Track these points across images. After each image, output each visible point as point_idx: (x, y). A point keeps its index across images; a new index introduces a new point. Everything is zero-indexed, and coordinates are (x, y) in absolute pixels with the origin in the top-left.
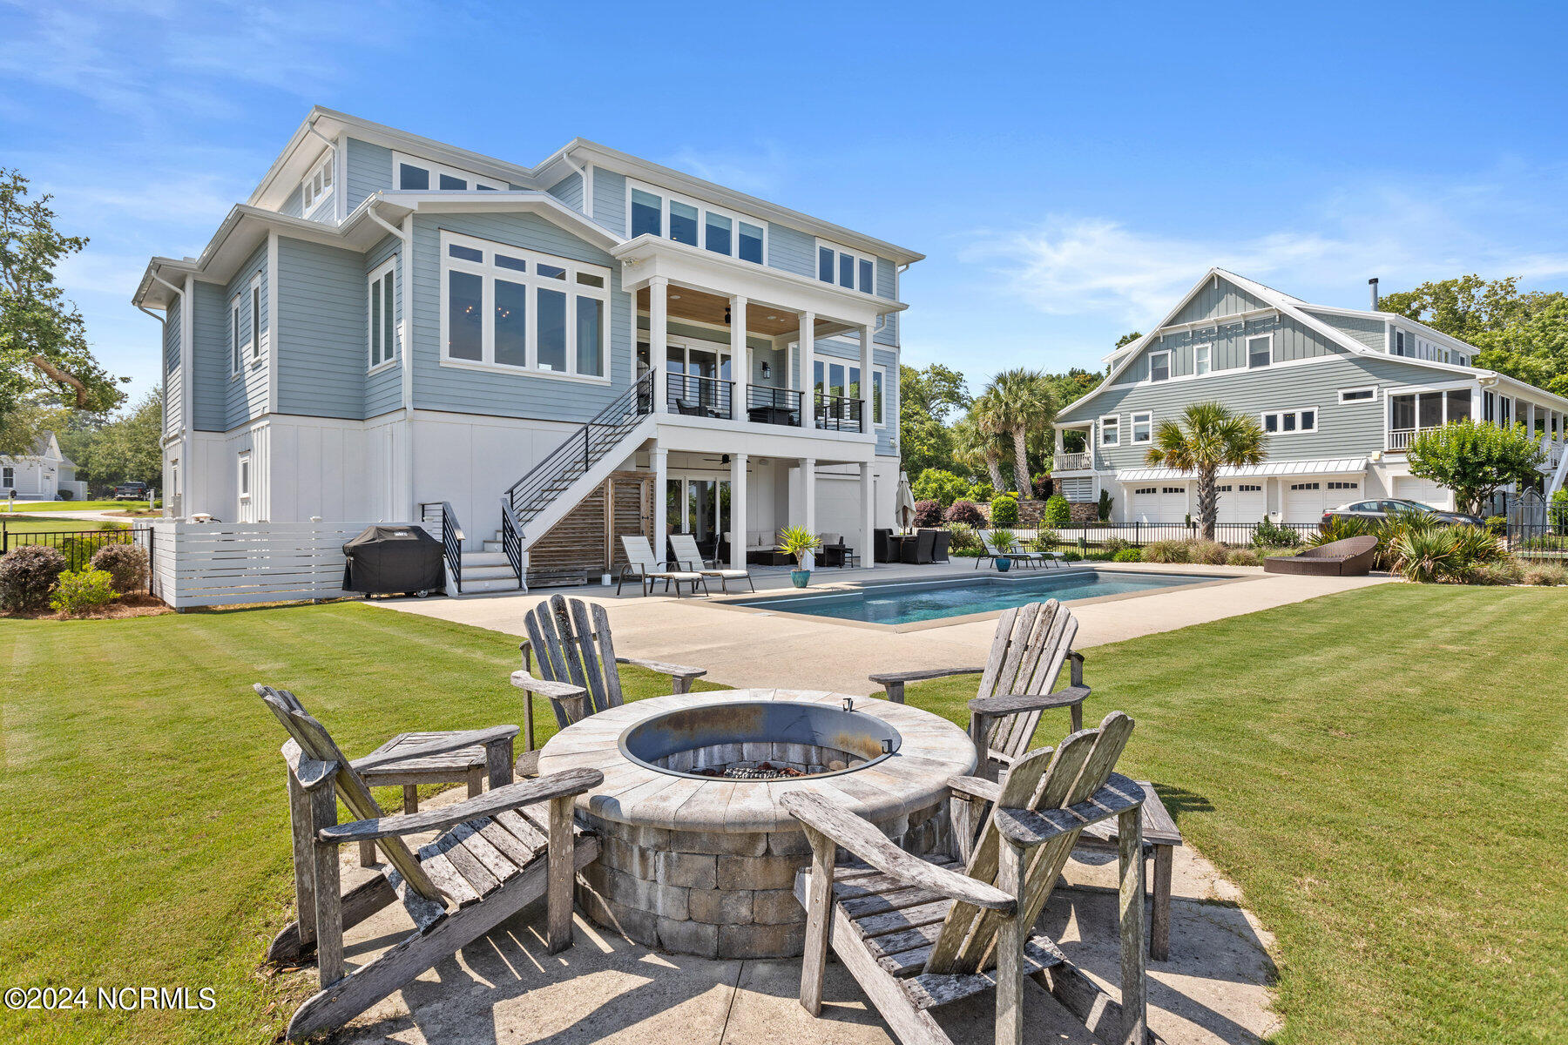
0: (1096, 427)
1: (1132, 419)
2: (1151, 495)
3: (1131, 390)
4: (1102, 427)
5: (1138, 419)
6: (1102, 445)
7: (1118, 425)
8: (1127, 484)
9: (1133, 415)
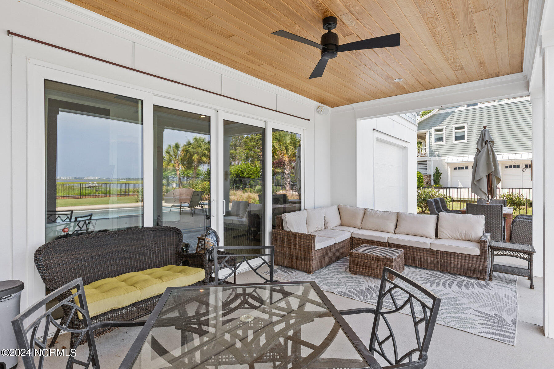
0: (430, 134)
1: (454, 129)
2: (465, 170)
3: (453, 112)
4: (433, 133)
5: (457, 128)
6: (433, 143)
7: (444, 132)
8: (448, 164)
9: (454, 126)
